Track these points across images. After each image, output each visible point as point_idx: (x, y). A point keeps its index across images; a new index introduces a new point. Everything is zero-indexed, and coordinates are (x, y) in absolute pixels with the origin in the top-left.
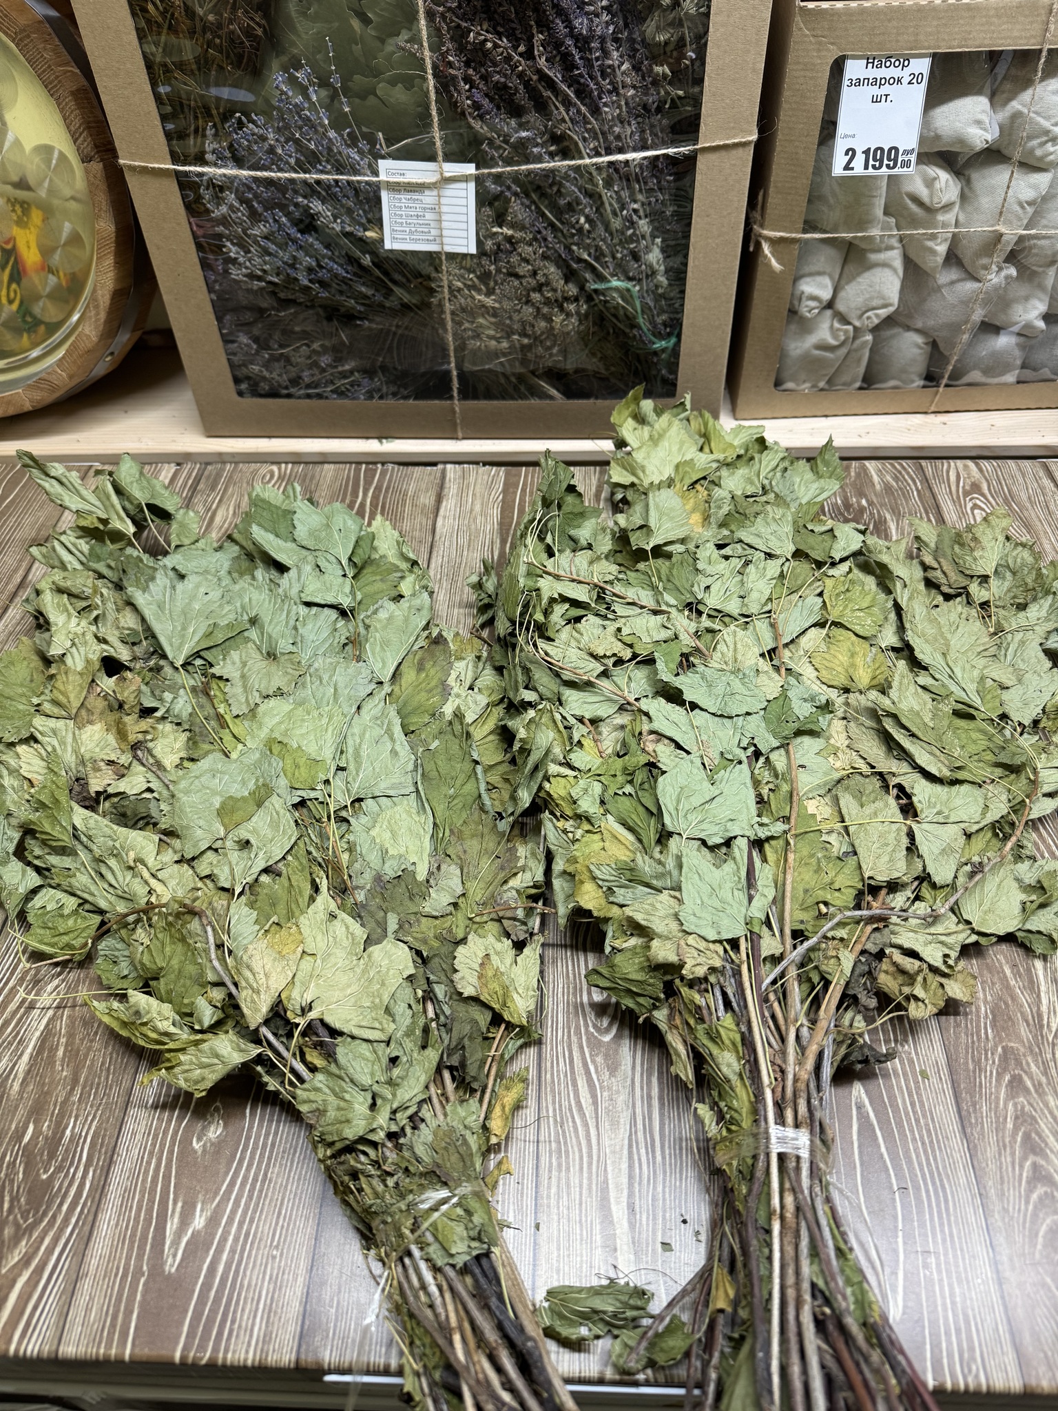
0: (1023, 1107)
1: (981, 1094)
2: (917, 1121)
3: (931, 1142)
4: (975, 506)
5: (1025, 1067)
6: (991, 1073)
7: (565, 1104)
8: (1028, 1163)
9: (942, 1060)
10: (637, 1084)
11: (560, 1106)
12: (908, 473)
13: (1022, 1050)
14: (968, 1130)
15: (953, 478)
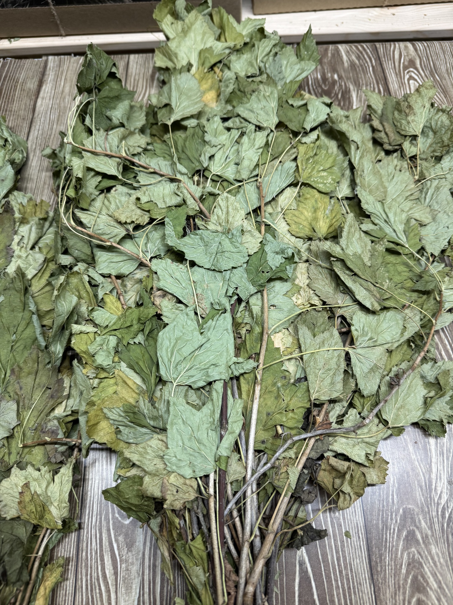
0: (414, 556)
1: (386, 547)
2: (341, 572)
3: (349, 588)
4: (411, 78)
5: (418, 524)
6: (394, 529)
7: (94, 575)
8: (414, 600)
9: (361, 523)
10: (147, 557)
11: (91, 577)
12: (367, 53)
13: (416, 510)
14: (375, 577)
15: (397, 56)
